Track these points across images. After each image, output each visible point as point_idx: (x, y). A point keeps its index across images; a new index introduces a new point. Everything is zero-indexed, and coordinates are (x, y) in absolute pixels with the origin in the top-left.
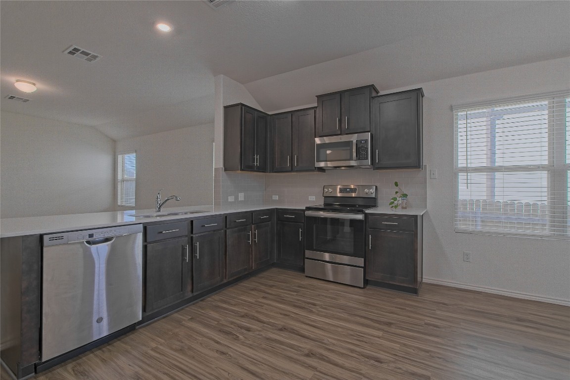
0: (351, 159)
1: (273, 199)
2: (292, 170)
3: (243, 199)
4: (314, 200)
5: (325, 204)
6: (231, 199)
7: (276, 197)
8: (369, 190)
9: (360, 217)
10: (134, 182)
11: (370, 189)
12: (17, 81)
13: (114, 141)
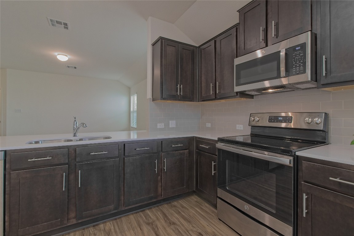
0: (279, 76)
1: (207, 126)
2: (216, 98)
3: (175, 126)
4: (242, 129)
5: (253, 135)
6: (160, 126)
7: (209, 125)
8: (313, 118)
9: (286, 160)
10: (136, 113)
11: (315, 117)
12: (58, 54)
13: (130, 88)
